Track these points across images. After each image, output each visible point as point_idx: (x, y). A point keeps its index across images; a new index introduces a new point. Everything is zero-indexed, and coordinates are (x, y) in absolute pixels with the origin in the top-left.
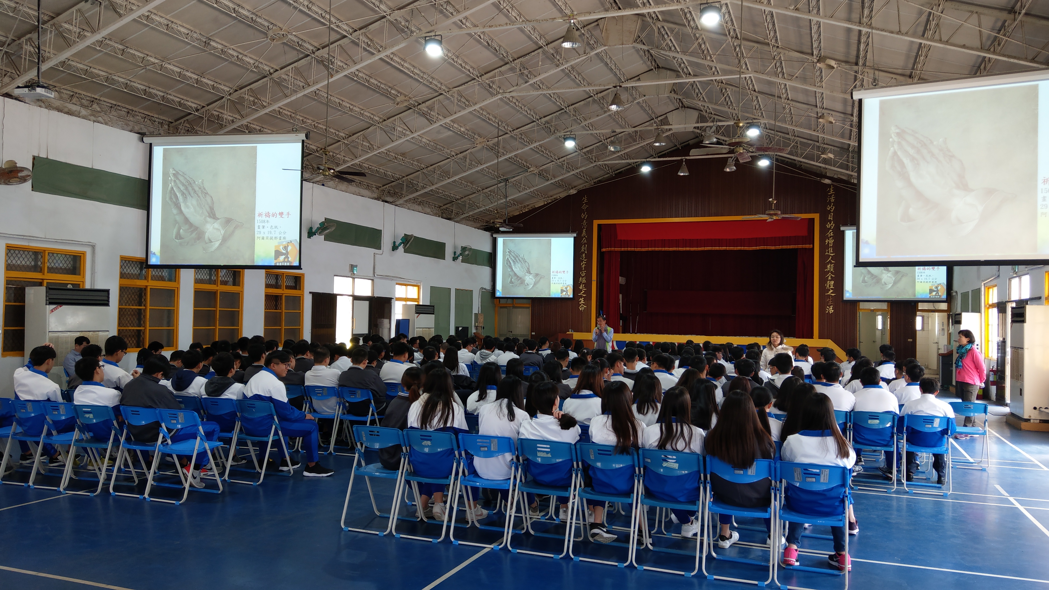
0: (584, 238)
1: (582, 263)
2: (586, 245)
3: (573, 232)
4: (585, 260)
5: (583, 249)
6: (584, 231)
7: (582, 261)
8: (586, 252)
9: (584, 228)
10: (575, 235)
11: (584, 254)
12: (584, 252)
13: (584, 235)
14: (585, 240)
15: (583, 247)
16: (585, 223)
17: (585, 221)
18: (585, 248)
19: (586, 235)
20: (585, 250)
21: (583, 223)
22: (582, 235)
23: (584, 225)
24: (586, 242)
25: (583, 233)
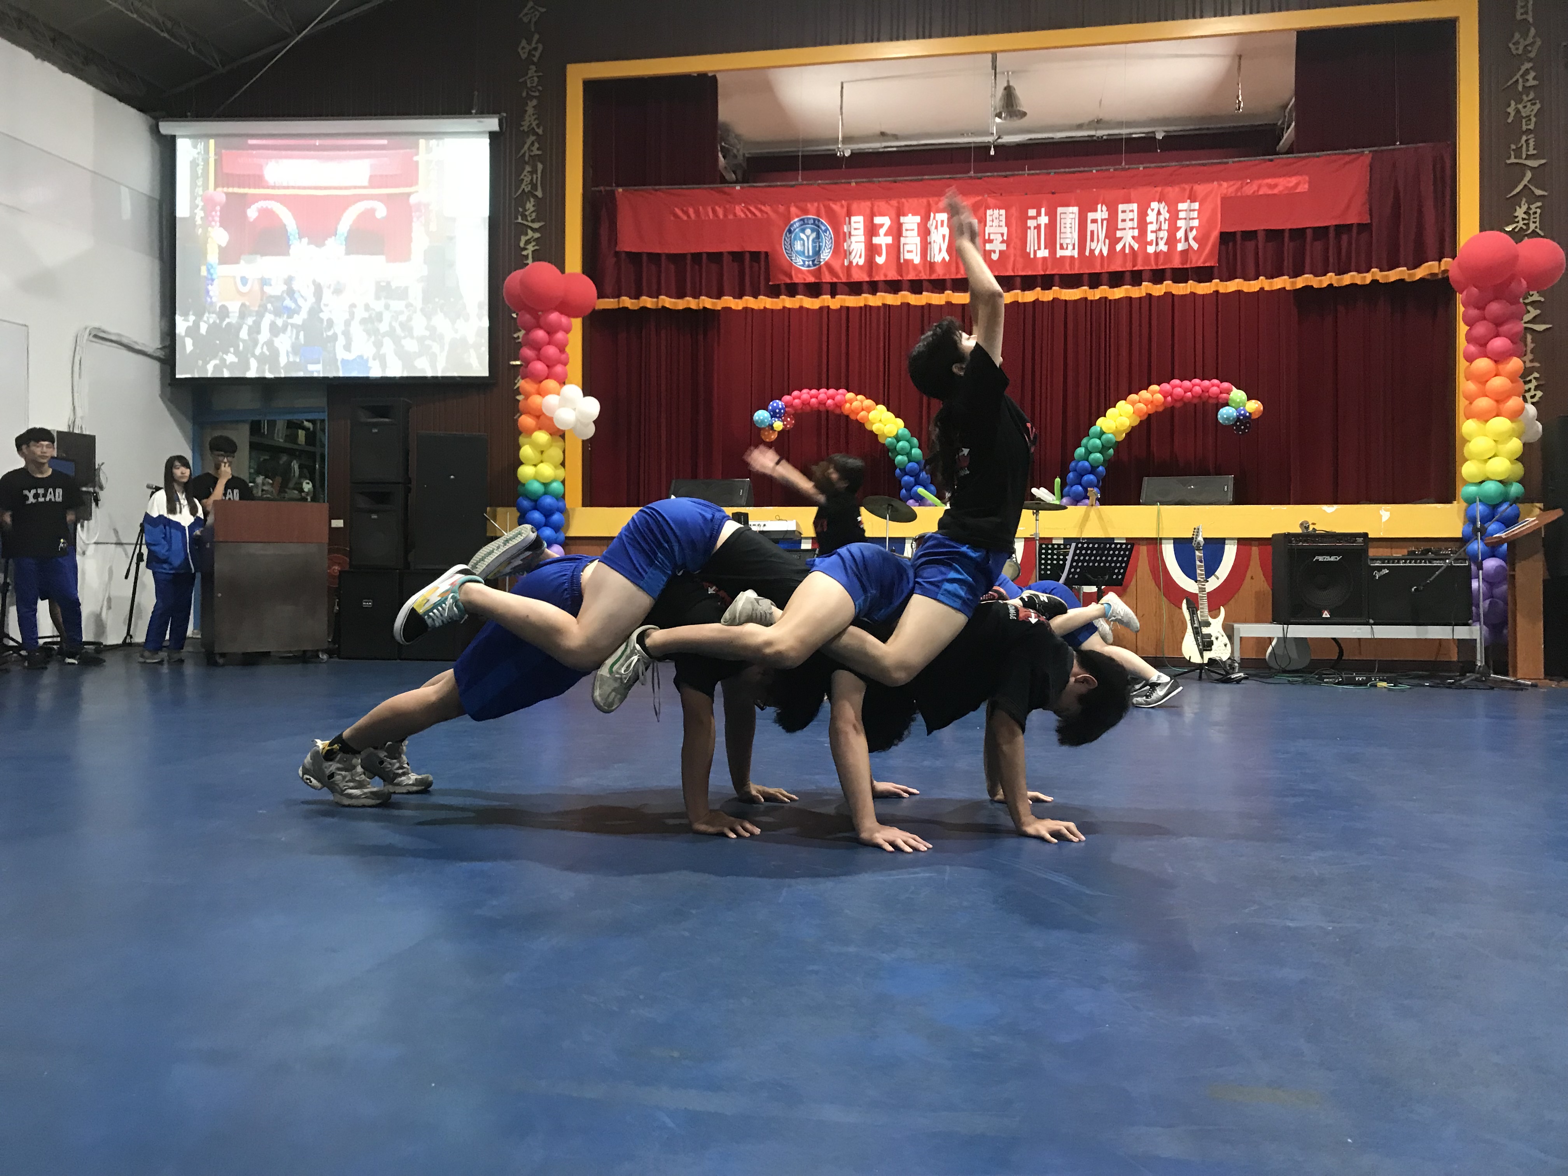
0: (532, 138)
1: (524, 239)
2: (540, 166)
3: (484, 112)
4: (536, 225)
5: (527, 179)
6: (530, 110)
7: (522, 229)
8: (539, 194)
9: (530, 97)
10: (492, 124)
11: (532, 200)
12: (529, 191)
13: (531, 124)
14: (532, 144)
15: (528, 175)
16: (533, 77)
17: (533, 68)
18: (537, 178)
19: (538, 126)
20: (534, 187)
21: (526, 77)
22: (523, 123)
23: (529, 85)
24: (539, 152)
25: (527, 118)
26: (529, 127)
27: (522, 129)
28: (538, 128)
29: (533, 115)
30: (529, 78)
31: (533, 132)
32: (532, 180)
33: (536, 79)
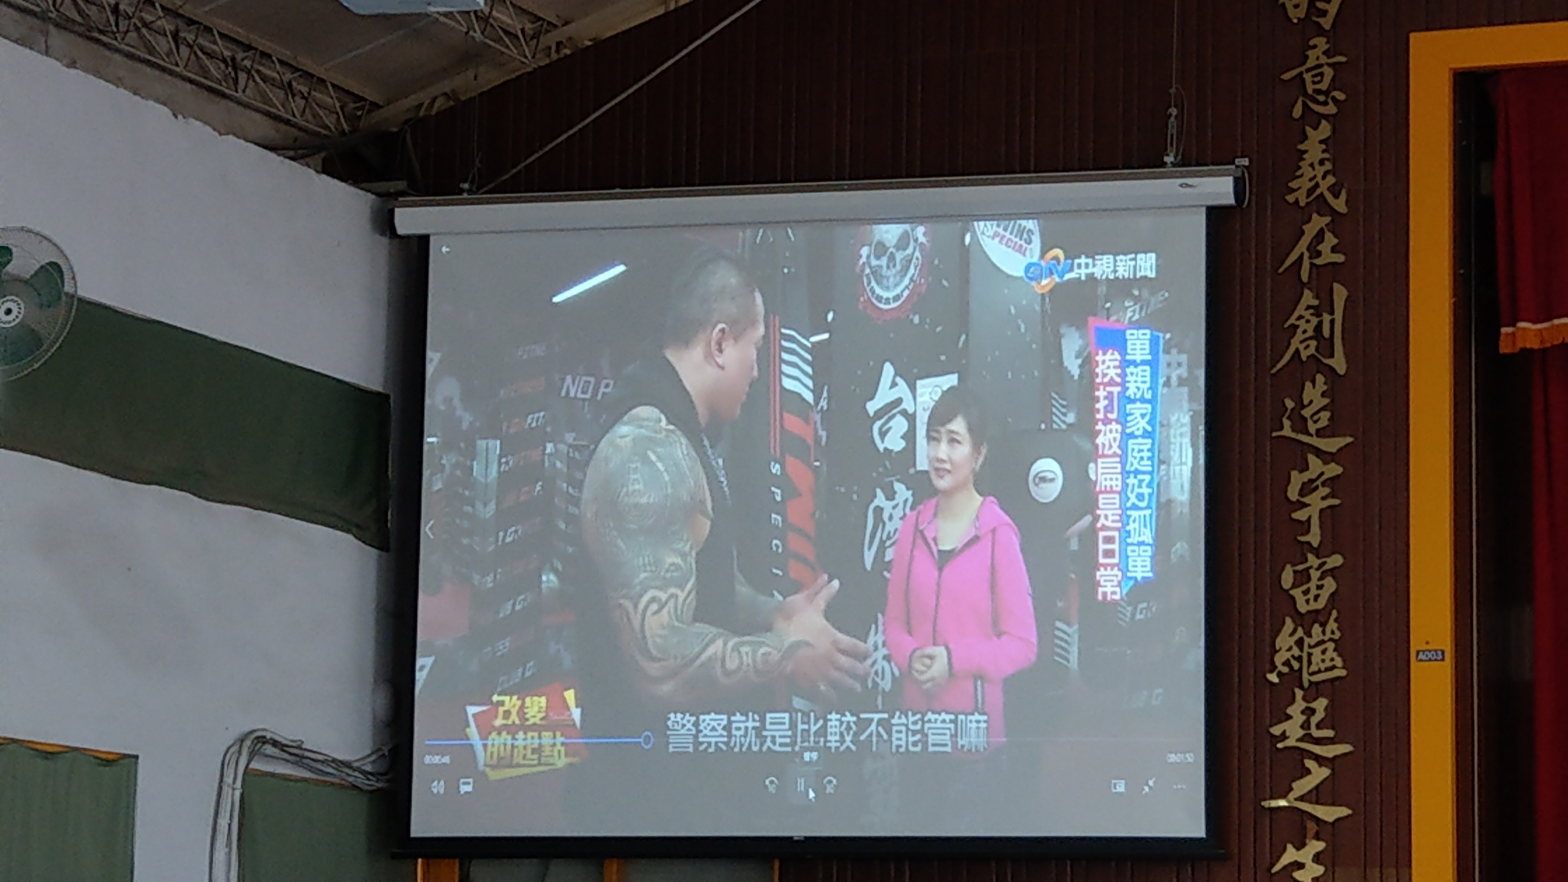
0: (1318, 222)
1: (1297, 479)
2: (1340, 293)
3: (1197, 159)
4: (1332, 445)
5: (1307, 327)
6: (1313, 151)
7: (1294, 456)
8: (1341, 365)
9: (1312, 119)
10: (1218, 187)
11: (1320, 378)
12: (1313, 356)
13: (1317, 185)
14: (1319, 237)
15: (1307, 314)
16: (1320, 66)
17: (1321, 42)
18: (1332, 322)
19: (1335, 191)
20: (1327, 347)
21: (1303, 69)
22: (1293, 185)
23: (1310, 89)
24: (1340, 258)
25: (1306, 170)
26: (1310, 192)
27: (1290, 198)
28: (1336, 196)
29: (1322, 162)
30: (1308, 70)
31: (1321, 205)
32: (1318, 328)
33: (1329, 72)
